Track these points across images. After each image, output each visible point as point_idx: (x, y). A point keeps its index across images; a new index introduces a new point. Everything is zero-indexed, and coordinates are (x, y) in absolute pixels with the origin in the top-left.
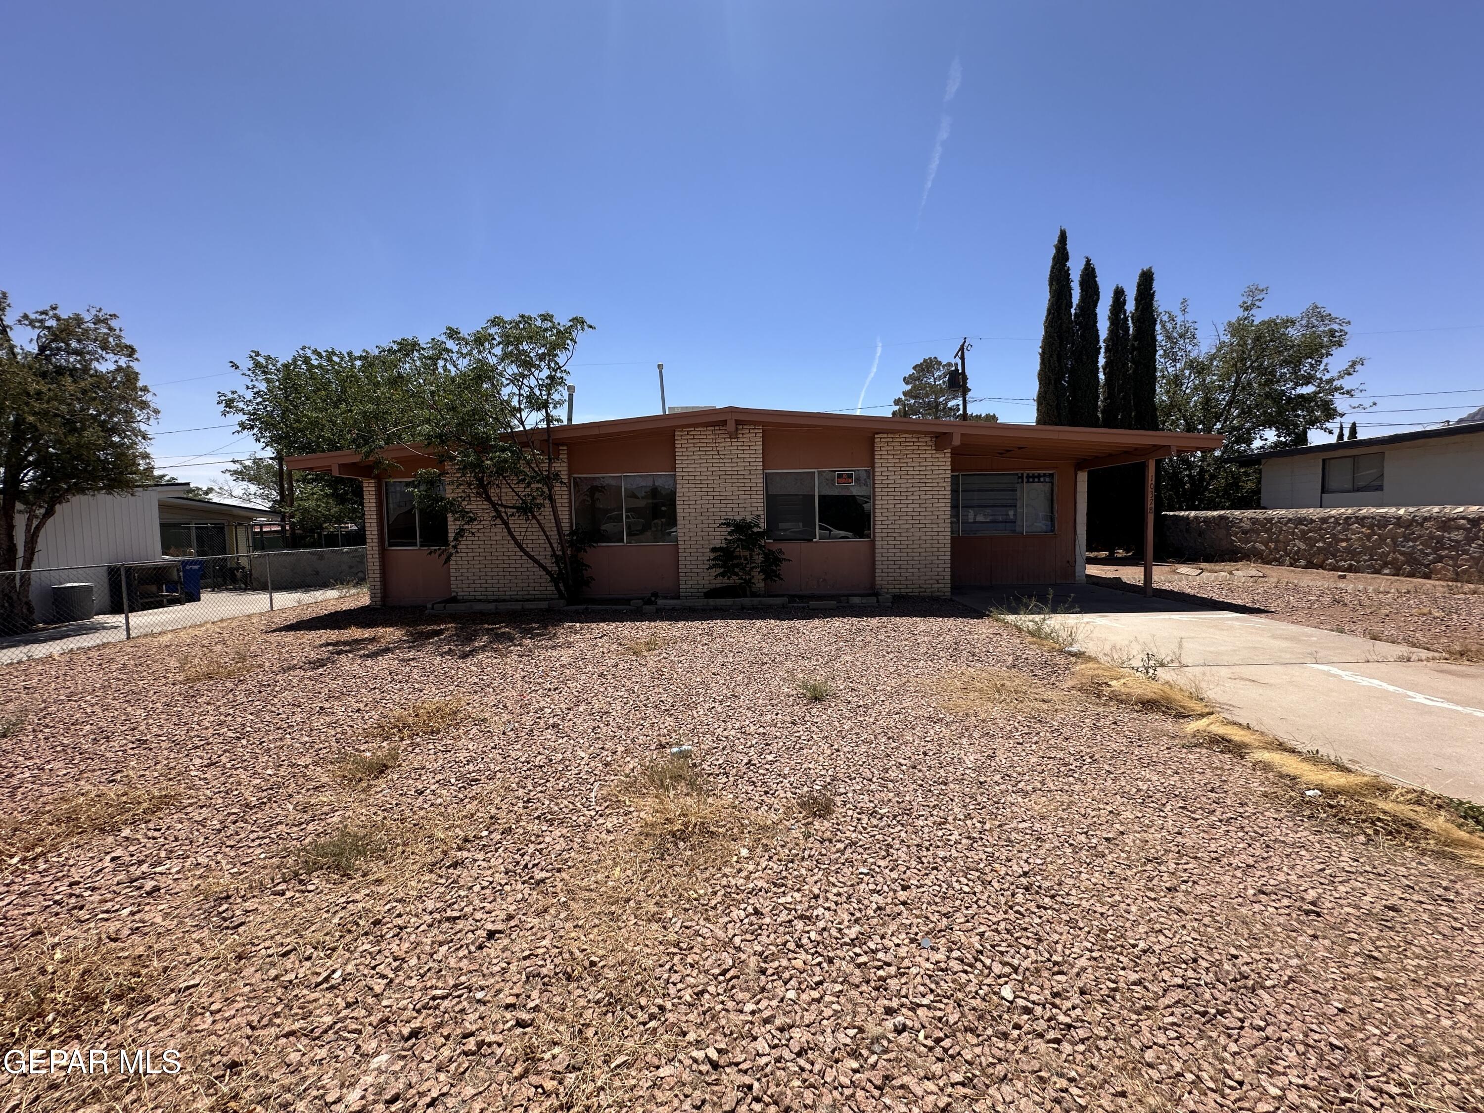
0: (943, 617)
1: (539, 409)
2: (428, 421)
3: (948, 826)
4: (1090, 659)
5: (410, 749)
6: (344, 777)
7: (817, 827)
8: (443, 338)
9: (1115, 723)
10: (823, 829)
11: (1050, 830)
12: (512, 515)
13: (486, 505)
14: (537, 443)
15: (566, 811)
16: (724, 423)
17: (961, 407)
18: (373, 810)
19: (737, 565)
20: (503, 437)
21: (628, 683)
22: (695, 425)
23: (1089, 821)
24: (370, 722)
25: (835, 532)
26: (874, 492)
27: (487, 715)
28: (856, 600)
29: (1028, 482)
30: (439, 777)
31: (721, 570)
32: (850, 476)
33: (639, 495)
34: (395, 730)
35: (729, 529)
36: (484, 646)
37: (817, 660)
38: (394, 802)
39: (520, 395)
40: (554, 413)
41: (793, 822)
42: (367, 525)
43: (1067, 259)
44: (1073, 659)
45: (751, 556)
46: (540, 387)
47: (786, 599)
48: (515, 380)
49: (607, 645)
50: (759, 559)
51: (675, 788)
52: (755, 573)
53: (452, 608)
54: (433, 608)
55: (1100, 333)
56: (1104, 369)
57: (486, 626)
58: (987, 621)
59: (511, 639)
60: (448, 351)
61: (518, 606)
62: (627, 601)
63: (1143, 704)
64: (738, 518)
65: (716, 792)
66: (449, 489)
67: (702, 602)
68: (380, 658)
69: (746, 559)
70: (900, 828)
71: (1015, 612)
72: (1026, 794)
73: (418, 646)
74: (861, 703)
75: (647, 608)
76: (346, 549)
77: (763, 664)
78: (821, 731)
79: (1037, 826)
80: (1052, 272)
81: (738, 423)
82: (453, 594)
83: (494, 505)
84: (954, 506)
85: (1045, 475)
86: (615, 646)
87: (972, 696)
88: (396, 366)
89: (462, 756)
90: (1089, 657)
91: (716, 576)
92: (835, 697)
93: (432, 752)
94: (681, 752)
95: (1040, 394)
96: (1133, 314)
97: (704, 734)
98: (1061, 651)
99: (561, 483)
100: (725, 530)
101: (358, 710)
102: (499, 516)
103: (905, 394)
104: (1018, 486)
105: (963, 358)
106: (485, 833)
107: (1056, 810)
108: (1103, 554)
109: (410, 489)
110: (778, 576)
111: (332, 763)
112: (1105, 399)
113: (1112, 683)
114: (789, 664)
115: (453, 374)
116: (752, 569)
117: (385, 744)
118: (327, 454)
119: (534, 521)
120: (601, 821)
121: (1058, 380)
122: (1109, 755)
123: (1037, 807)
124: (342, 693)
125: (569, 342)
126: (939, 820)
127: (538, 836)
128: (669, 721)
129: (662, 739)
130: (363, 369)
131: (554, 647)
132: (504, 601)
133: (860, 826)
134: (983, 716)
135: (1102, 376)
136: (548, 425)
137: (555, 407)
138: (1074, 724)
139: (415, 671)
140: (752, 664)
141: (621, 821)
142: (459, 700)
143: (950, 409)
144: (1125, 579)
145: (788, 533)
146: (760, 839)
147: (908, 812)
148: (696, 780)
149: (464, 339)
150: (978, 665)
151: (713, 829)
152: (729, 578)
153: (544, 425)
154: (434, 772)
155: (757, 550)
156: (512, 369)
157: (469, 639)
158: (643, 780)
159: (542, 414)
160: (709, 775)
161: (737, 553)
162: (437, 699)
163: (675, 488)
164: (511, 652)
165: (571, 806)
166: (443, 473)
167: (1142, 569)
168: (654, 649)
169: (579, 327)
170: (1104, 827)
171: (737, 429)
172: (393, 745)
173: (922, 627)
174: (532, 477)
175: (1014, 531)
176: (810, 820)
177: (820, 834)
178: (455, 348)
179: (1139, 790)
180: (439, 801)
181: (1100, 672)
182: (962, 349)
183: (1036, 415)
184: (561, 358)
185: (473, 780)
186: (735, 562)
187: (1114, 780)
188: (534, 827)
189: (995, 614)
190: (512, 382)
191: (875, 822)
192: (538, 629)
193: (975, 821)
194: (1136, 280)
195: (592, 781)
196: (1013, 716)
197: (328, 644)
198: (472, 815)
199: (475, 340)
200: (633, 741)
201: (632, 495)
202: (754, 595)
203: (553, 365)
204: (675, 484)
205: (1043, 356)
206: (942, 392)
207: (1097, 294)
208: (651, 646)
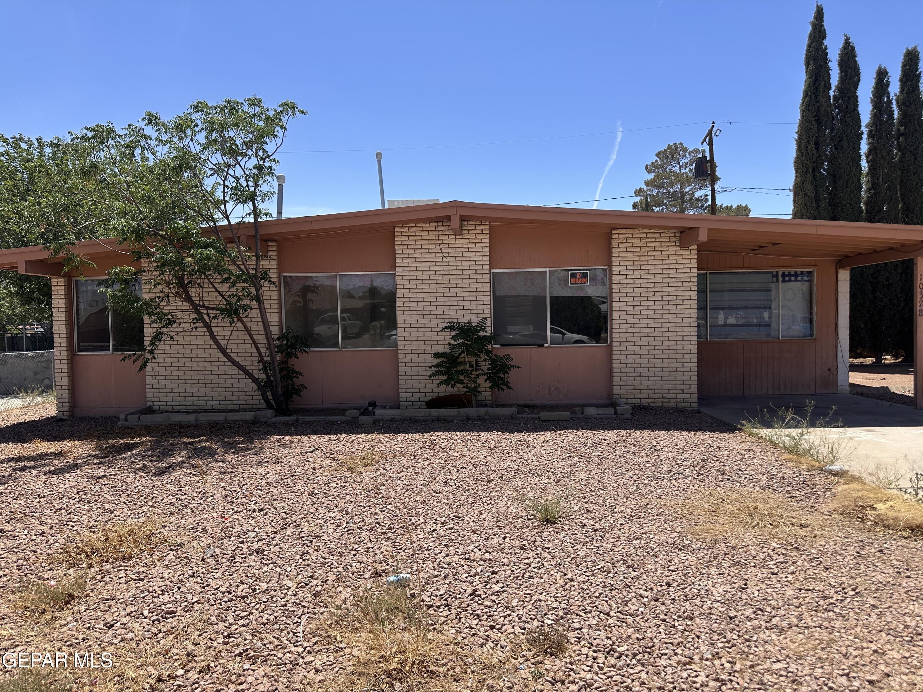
0: (689, 430)
1: (245, 202)
2: (124, 214)
3: (693, 666)
4: (854, 479)
5: (99, 577)
6: (26, 608)
7: (548, 667)
8: (142, 124)
9: (881, 551)
10: (555, 668)
11: (807, 671)
12: (215, 318)
13: (186, 306)
14: (243, 239)
15: (271, 647)
16: (448, 218)
17: (710, 198)
18: (58, 645)
19: (462, 372)
20: (205, 232)
21: (342, 503)
22: (416, 221)
23: (851, 662)
24: (54, 547)
25: (569, 335)
26: (611, 293)
27: (184, 539)
28: (592, 411)
29: (784, 281)
30: (130, 609)
31: (444, 378)
32: (585, 275)
33: (356, 296)
34: (83, 556)
35: (453, 333)
36: (183, 462)
37: (549, 478)
38: (81, 637)
39: (225, 186)
40: (262, 206)
41: (521, 660)
42: (55, 327)
43: (824, 37)
44: (834, 479)
45: (477, 362)
46: (247, 178)
47: (514, 410)
48: (218, 170)
49: (318, 461)
50: (485, 365)
51: (391, 622)
52: (481, 380)
53: (147, 419)
54: (126, 420)
55: (862, 117)
56: (867, 157)
57: (185, 440)
58: (737, 434)
59: (212, 454)
60: (146, 137)
61: (220, 417)
62: (342, 411)
63: (912, 529)
64: (463, 321)
65: (437, 626)
66: (145, 288)
67: (424, 412)
68: (67, 475)
69: (472, 366)
70: (640, 668)
71: (769, 425)
72: (781, 630)
73: (109, 462)
74: (597, 526)
75: (365, 419)
76: (31, 353)
77: (490, 481)
78: (553, 557)
79: (793, 667)
80: (808, 51)
81: (463, 218)
82: (149, 404)
83: (196, 307)
84: (701, 308)
85: (802, 273)
86: (327, 462)
87: (721, 519)
88: (89, 154)
89: (156, 585)
90: (852, 476)
91: (439, 384)
92: (568, 518)
93: (123, 580)
94: (398, 581)
95: (796, 183)
96: (898, 97)
97: (424, 560)
98: (821, 469)
99: (270, 282)
100: (449, 334)
101: (43, 534)
102: (200, 318)
103: (647, 183)
104: (773, 285)
105: (711, 144)
106: (181, 672)
107: (814, 649)
108: (869, 361)
109: (103, 289)
110: (507, 384)
111: (12, 592)
112: (869, 189)
113: (879, 506)
114: (518, 482)
115: (151, 163)
116: (478, 376)
117: (71, 571)
118: (13, 250)
119: (239, 324)
120: (309, 658)
121: (816, 170)
122: (873, 587)
123: (793, 646)
124: (25, 515)
125: (278, 128)
126: (683, 659)
127: (240, 675)
128: (386, 546)
129: (378, 566)
130: (53, 157)
131: (260, 464)
132: (205, 411)
133: (595, 666)
134: (733, 542)
135: (864, 164)
136: (256, 219)
137: (263, 200)
138: (834, 551)
139: (106, 489)
140: (477, 481)
141: (331, 658)
142: (154, 522)
143: (698, 200)
144: (893, 389)
145: (517, 336)
146: (484, 680)
147: (649, 650)
148: (414, 614)
149: (163, 125)
150: (729, 485)
151: (433, 668)
152: (453, 386)
153: (252, 220)
154: (125, 603)
155: (483, 356)
156: (217, 158)
157: (167, 453)
158: (356, 613)
159: (248, 207)
160: (430, 607)
161: (461, 359)
162: (129, 521)
163: (395, 289)
164: (212, 468)
165: (276, 642)
166: (140, 271)
167: (911, 377)
168: (371, 465)
169: (290, 112)
170: (867, 668)
171: (462, 225)
172: (80, 573)
173: (666, 442)
174: (237, 276)
175: (769, 335)
176: (539, 658)
177: (551, 674)
178: (154, 135)
179: (907, 627)
180: (130, 635)
181: (865, 493)
182: (710, 134)
183: (792, 207)
184: (270, 147)
185: (168, 613)
186: (460, 368)
187: (880, 615)
188: (235, 666)
189: (747, 427)
190: (216, 172)
191: (612, 661)
192: (242, 442)
193: (723, 661)
194: (900, 60)
195: (299, 613)
196: (767, 542)
197: (10, 460)
198: (167, 652)
199: (177, 127)
200: (345, 568)
201: (348, 295)
202: (481, 405)
203: (260, 153)
204: (395, 284)
205: (799, 142)
206: (688, 181)
207: (858, 75)
208: (367, 460)
